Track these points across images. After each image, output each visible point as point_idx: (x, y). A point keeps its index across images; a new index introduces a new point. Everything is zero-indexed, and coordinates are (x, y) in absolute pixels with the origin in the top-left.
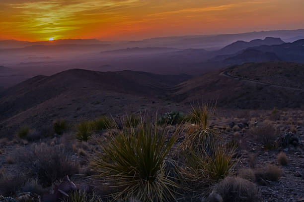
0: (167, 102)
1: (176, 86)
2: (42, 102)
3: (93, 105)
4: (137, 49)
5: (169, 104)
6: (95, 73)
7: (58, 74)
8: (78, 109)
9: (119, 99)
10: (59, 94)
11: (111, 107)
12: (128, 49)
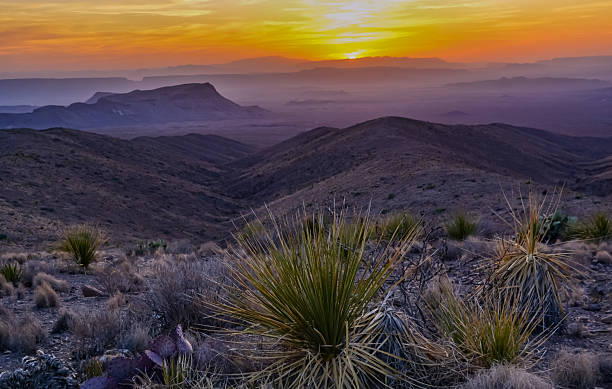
0: (575, 194)
1: (599, 161)
2: (324, 180)
3: (420, 190)
4: (521, 80)
5: (578, 198)
6: (431, 127)
7: (358, 125)
8: (391, 197)
9: (474, 181)
10: (357, 165)
11: (456, 196)
12: (504, 81)
